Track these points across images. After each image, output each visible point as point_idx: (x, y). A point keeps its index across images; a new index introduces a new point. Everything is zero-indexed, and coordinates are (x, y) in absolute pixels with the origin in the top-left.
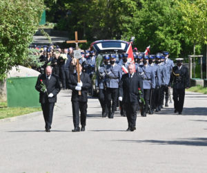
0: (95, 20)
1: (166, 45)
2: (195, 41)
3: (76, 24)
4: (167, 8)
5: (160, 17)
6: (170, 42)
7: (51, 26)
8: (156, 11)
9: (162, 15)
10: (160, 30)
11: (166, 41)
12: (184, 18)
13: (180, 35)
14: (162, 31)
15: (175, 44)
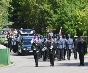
0: (33, 20)
1: (69, 31)
2: (84, 29)
3: (23, 22)
4: (69, 13)
5: (66, 17)
6: (71, 30)
7: (11, 23)
8: (64, 14)
9: (67, 16)
10: (66, 24)
11: (69, 29)
12: (78, 18)
13: (76, 26)
14: (67, 24)
15: (74, 31)
